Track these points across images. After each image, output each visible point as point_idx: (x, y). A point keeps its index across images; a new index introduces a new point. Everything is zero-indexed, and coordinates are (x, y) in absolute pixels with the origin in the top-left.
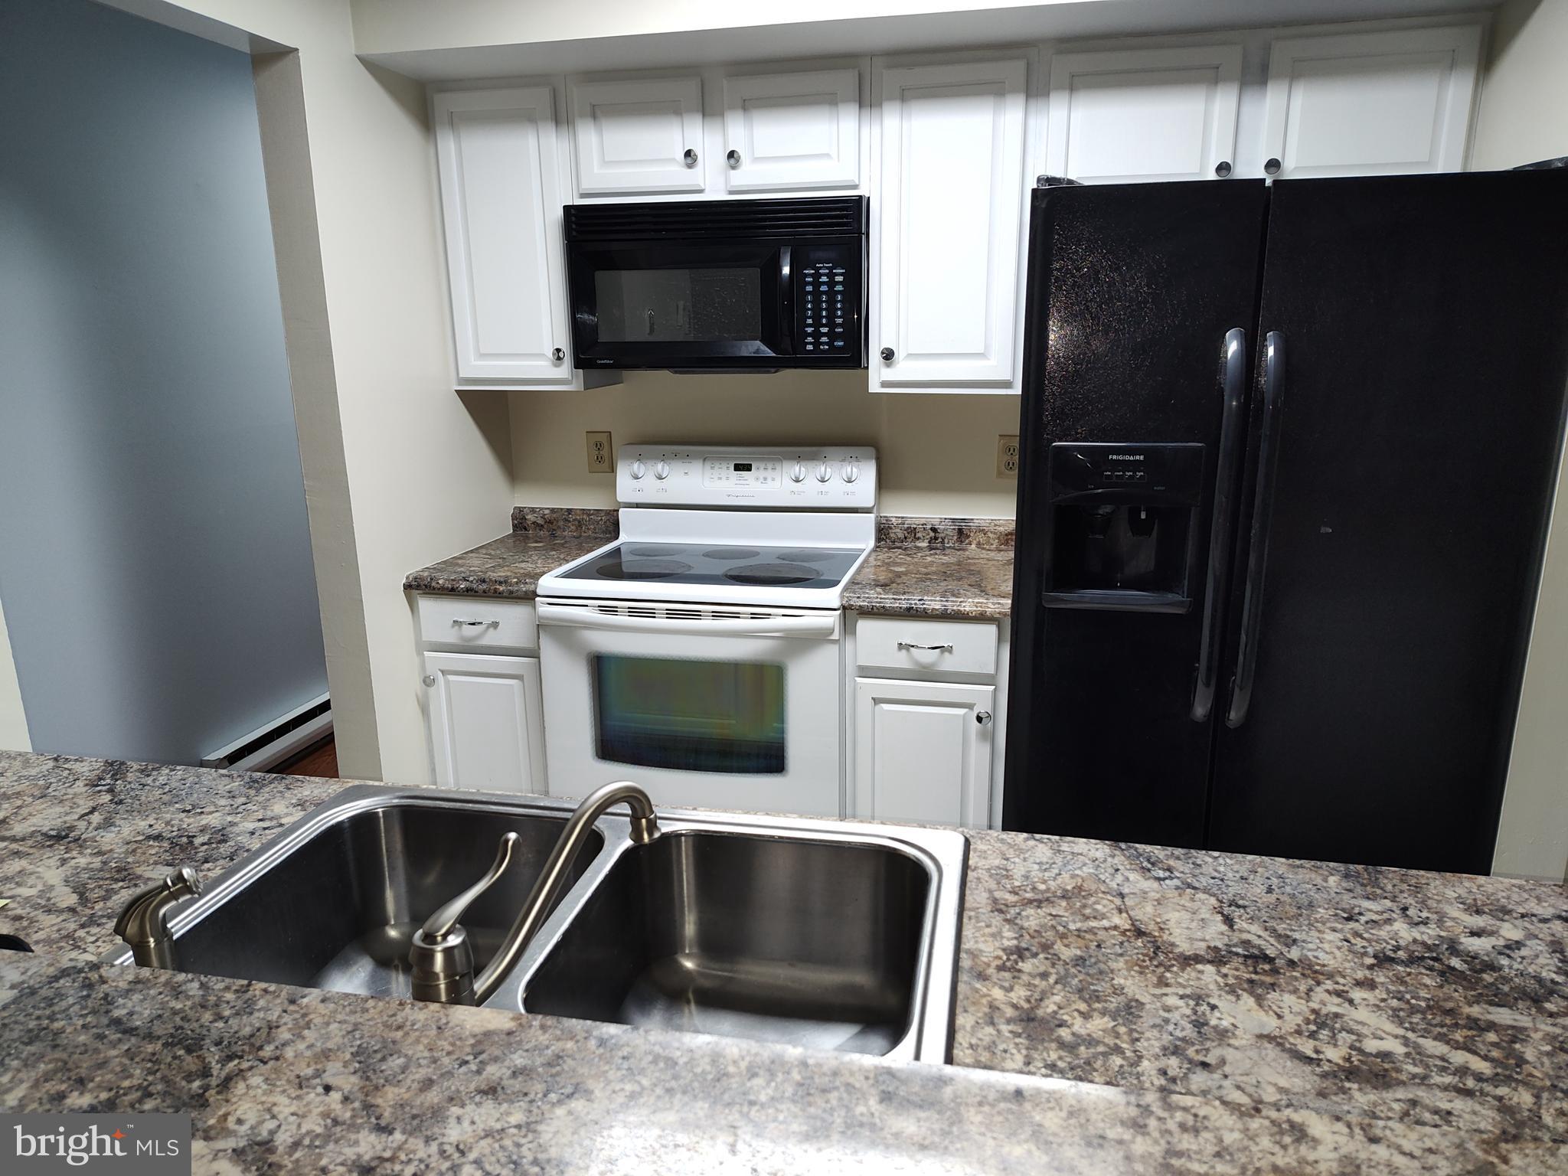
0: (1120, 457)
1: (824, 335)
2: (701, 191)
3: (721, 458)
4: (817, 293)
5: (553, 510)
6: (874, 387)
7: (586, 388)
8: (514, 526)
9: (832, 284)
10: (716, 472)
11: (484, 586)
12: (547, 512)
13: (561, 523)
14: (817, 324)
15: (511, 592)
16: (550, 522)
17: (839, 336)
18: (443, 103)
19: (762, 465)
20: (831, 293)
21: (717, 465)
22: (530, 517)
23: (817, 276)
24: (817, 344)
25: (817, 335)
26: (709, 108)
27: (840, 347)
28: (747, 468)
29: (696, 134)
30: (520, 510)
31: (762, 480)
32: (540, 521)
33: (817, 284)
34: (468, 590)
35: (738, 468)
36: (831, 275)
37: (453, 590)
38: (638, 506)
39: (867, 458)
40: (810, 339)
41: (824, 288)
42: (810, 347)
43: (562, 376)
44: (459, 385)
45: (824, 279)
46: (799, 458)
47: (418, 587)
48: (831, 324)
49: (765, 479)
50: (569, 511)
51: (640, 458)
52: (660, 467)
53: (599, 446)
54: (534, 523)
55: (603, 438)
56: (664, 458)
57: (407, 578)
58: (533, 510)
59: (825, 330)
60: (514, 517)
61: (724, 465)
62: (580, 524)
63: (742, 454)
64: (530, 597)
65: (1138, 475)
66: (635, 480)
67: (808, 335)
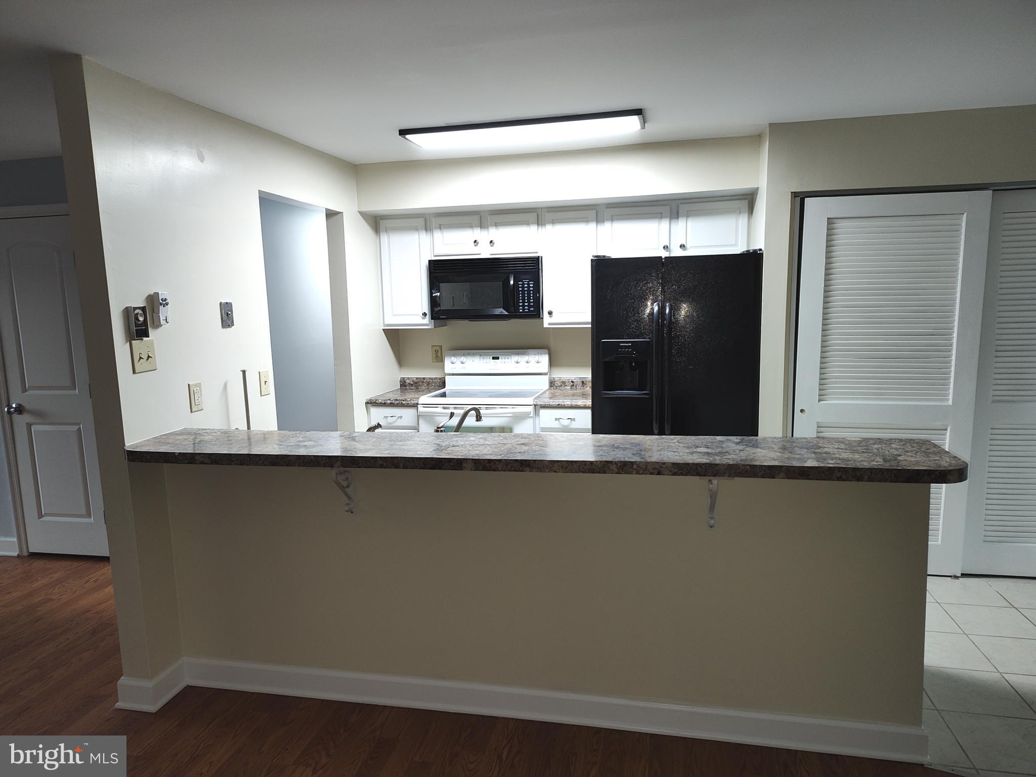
0: (624, 345)
1: (526, 306)
2: (480, 254)
3: (487, 355)
4: (523, 291)
5: (417, 378)
6: (546, 325)
7: (435, 327)
8: (401, 385)
9: (529, 287)
10: (485, 360)
11: (397, 402)
12: (415, 379)
13: (421, 383)
14: (523, 302)
15: (408, 404)
16: (416, 383)
17: (532, 306)
18: (383, 223)
19: (503, 357)
20: (529, 291)
21: (485, 357)
22: (408, 381)
23: (523, 284)
25: (523, 306)
26: (482, 225)
27: (532, 310)
28: (498, 358)
29: (477, 234)
30: (403, 378)
31: (503, 363)
32: (412, 383)
33: (523, 287)
34: (391, 403)
35: (494, 358)
36: (528, 284)
37: (385, 403)
38: (453, 375)
39: (545, 354)
40: (521, 308)
41: (526, 289)
42: (521, 311)
43: (426, 322)
44: (384, 327)
45: (526, 285)
46: (518, 354)
47: (371, 403)
48: (529, 302)
49: (505, 362)
50: (424, 378)
51: (454, 355)
52: (462, 359)
53: (436, 351)
54: (409, 383)
55: (438, 348)
56: (464, 355)
57: (367, 400)
58: (409, 378)
59: (526, 304)
60: (401, 381)
61: (488, 358)
62: (428, 384)
63: (496, 353)
64: (415, 406)
65: (630, 350)
66: (452, 364)
67: (520, 306)
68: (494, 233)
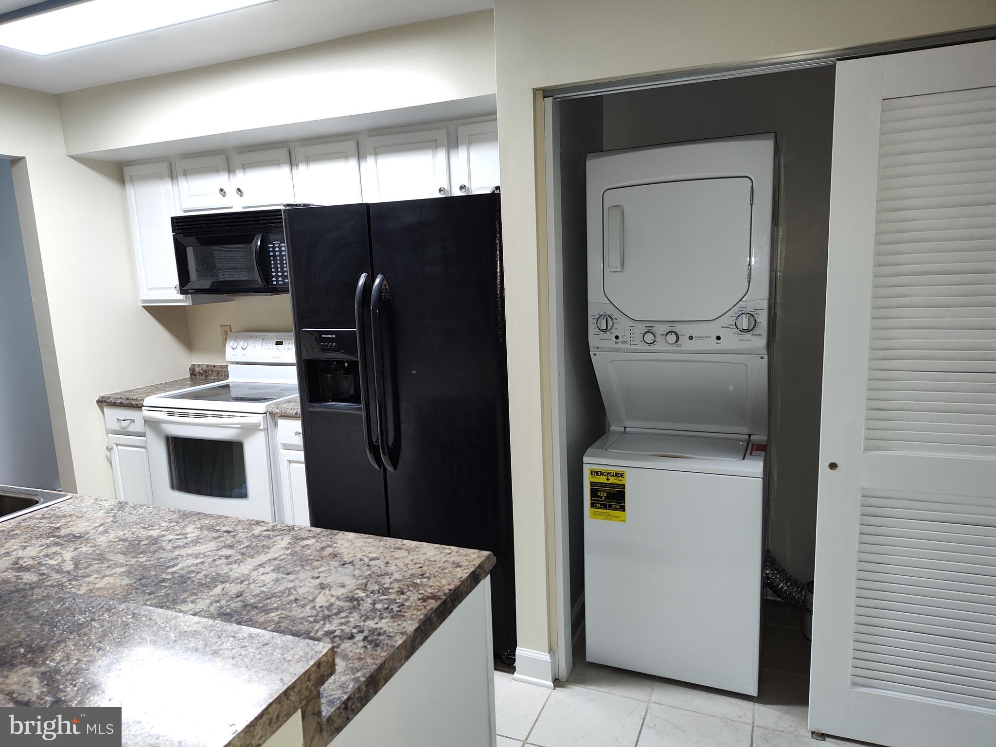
0: (326, 336)
1: (280, 276)
2: (231, 207)
3: (271, 339)
4: (276, 256)
5: (207, 366)
7: (192, 303)
8: (191, 374)
9: (281, 251)
10: (268, 346)
11: (127, 402)
12: (205, 367)
13: (210, 372)
14: (277, 272)
15: (137, 404)
16: (205, 372)
17: (286, 277)
18: (128, 171)
19: (288, 342)
20: (281, 256)
21: (269, 342)
22: (197, 369)
23: (274, 247)
24: (277, 281)
25: (277, 277)
26: (229, 168)
27: (287, 283)
28: (281, 343)
30: (194, 365)
31: (287, 349)
32: (201, 372)
33: (274, 251)
34: (121, 403)
35: (277, 343)
36: (280, 247)
37: (115, 403)
38: (237, 363)
40: (274, 279)
41: (278, 253)
42: (275, 283)
43: (179, 298)
44: (143, 303)
45: (278, 249)
47: (103, 402)
48: (283, 272)
49: (288, 349)
50: (214, 366)
51: (235, 339)
52: (242, 343)
53: (226, 333)
54: (199, 372)
55: (227, 329)
56: (245, 339)
57: (99, 397)
58: (199, 366)
59: (280, 274)
60: (190, 369)
61: (271, 342)
63: (277, 337)
65: (334, 344)
66: (234, 351)
67: (273, 277)
68: (242, 178)
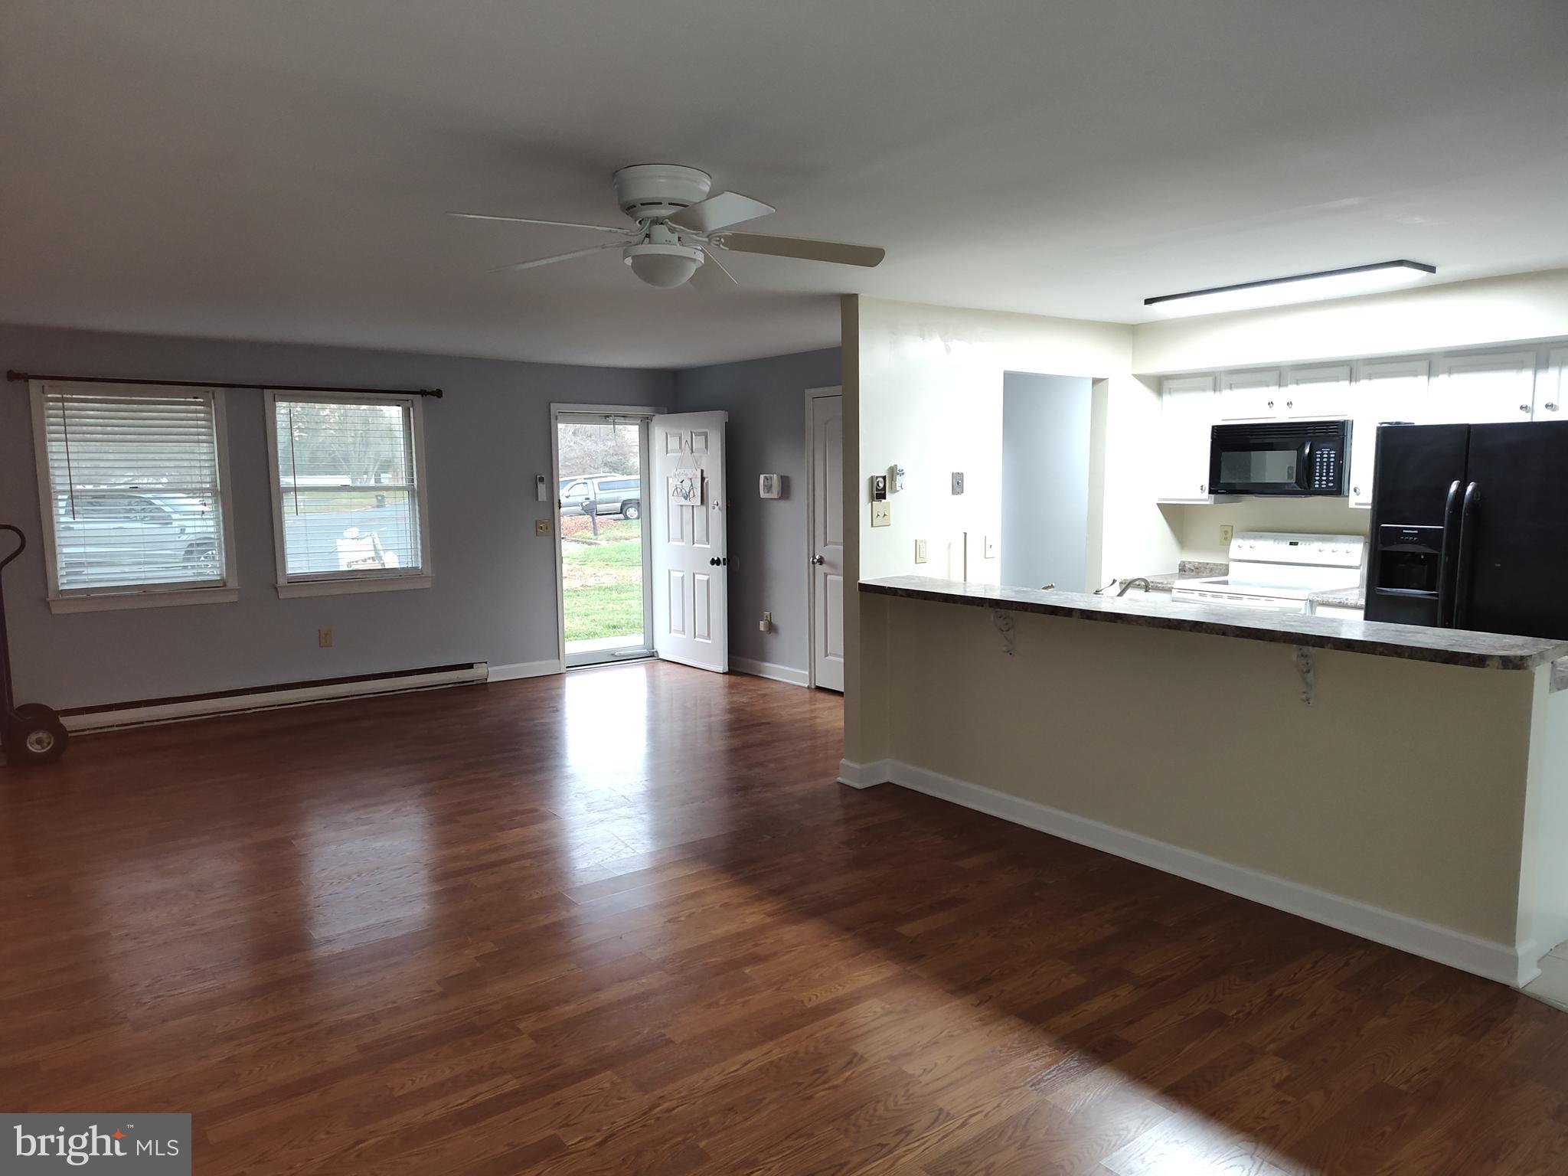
0: (1408, 532)
1: (1324, 481)
2: (1275, 418)
3: (1283, 540)
4: (1321, 462)
5: (1200, 563)
6: (1352, 505)
7: (1215, 503)
8: (1180, 567)
9: (1329, 458)
10: (1280, 546)
12: (1197, 563)
13: (1202, 569)
14: (1321, 476)
16: (1198, 568)
17: (1331, 481)
18: (1167, 384)
19: (1303, 544)
20: (1328, 462)
21: (1281, 542)
22: (1188, 566)
23: (1322, 454)
24: (1320, 484)
25: (1320, 481)
26: (1281, 383)
27: (1331, 487)
28: (1296, 544)
29: (1273, 392)
30: (1184, 562)
31: (1302, 551)
32: (1193, 568)
33: (1322, 458)
35: (1291, 544)
36: (1329, 454)
38: (1240, 561)
39: (1359, 542)
40: (1317, 482)
41: (1325, 460)
42: (1317, 486)
43: (1204, 497)
44: (1158, 500)
45: (1325, 456)
46: (1323, 540)
48: (1328, 476)
50: (1208, 564)
51: (1243, 538)
52: (1252, 542)
53: (1226, 532)
54: (1190, 569)
55: (1226, 528)
56: (1255, 538)
58: (1190, 563)
59: (1324, 478)
61: (1284, 542)
62: (1211, 570)
63: (1294, 537)
64: (1169, 590)
65: (1415, 538)
66: (1239, 547)
67: (1315, 480)
68: (1292, 391)
